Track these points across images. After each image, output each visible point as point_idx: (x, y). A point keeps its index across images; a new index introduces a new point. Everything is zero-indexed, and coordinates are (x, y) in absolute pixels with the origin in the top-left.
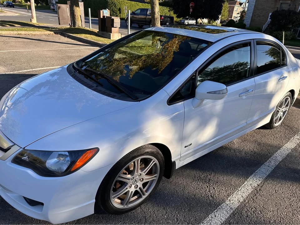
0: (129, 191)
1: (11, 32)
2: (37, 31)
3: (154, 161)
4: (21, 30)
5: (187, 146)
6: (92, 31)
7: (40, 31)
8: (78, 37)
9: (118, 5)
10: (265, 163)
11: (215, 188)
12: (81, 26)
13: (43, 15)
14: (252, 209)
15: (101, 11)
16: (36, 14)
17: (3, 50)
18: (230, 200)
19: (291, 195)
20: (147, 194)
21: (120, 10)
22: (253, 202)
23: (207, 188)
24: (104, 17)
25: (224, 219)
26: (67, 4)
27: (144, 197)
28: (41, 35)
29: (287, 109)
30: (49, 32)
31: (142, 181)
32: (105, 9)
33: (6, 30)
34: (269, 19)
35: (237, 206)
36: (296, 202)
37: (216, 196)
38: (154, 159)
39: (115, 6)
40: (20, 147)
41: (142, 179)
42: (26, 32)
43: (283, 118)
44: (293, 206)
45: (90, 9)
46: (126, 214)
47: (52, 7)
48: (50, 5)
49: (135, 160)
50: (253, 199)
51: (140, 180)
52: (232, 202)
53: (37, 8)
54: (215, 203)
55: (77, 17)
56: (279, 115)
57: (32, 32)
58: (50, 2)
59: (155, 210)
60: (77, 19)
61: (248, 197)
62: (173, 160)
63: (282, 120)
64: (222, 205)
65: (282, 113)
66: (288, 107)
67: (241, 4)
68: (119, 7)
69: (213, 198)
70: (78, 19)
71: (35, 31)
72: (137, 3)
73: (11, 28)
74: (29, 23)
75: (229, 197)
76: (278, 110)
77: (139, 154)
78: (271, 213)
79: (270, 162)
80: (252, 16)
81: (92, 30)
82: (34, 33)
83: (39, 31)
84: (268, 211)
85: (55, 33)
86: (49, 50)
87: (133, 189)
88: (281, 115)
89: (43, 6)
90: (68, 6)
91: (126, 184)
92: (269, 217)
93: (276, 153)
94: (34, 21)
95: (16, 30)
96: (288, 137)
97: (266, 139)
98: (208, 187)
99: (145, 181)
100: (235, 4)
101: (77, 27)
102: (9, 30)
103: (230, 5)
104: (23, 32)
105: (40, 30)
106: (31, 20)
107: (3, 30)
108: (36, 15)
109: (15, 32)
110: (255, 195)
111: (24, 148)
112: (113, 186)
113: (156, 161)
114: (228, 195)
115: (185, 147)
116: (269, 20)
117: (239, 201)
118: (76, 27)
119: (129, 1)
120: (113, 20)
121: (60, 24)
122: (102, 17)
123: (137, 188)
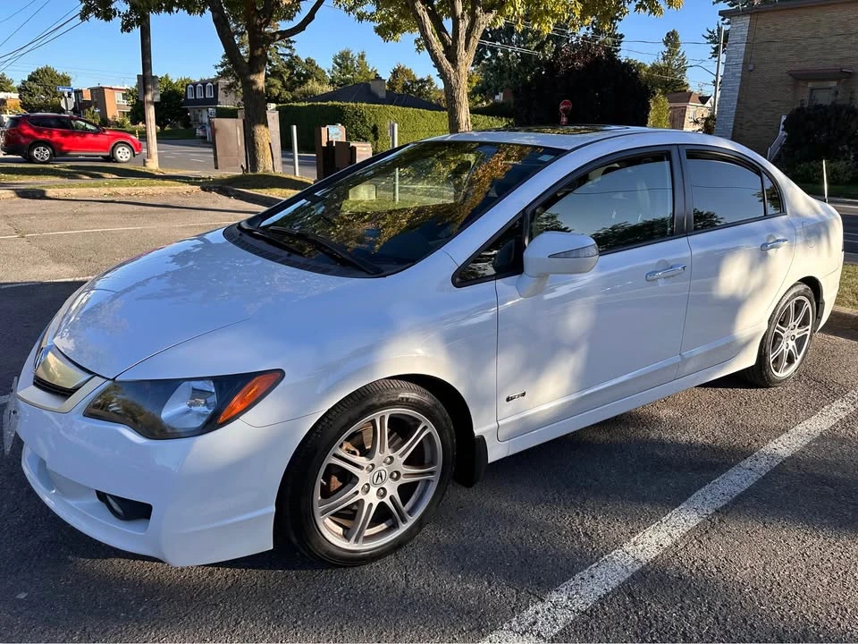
0: (362, 500)
1: (94, 190)
2: (160, 185)
3: (425, 428)
4: (119, 185)
5: (512, 399)
6: (301, 182)
7: (167, 185)
8: (264, 194)
9: (370, 119)
10: (741, 464)
11: (599, 518)
12: (270, 168)
13: (177, 150)
14: (693, 563)
15: (324, 130)
16: (158, 149)
17: (71, 230)
18: (635, 544)
19: (806, 534)
20: (412, 520)
21: (375, 130)
22: (700, 547)
23: (576, 518)
24: (330, 143)
25: (614, 584)
26: (237, 117)
27: (404, 528)
28: (167, 195)
29: (808, 333)
30: (188, 187)
31: (396, 479)
32: (333, 123)
33: (80, 186)
34: (781, 132)
35: (654, 555)
36: (820, 549)
37: (598, 535)
38: (425, 422)
39: (361, 122)
40: (103, 377)
41: (395, 475)
42: (130, 188)
43: (800, 357)
44: (809, 557)
45: (295, 127)
46: (357, 569)
47: (199, 132)
48: (194, 127)
49: (376, 416)
50: (700, 541)
51: (391, 476)
52: (641, 546)
53: (161, 137)
54: (593, 549)
55: (261, 148)
56: (784, 347)
57: (144, 189)
58: (195, 121)
59: (432, 563)
60: (261, 153)
61: (684, 537)
62: (477, 432)
63: (797, 362)
64: (613, 553)
65: (792, 344)
66: (809, 327)
67: (703, 100)
68: (372, 124)
69: (590, 538)
70: (264, 151)
71: (154, 185)
72: (421, 110)
73: (94, 181)
74: (140, 168)
75: (634, 536)
76: (776, 330)
77: (384, 400)
78: (745, 571)
79: (757, 460)
80: (734, 127)
81: (299, 179)
82: (149, 190)
83: (164, 185)
84: (739, 568)
85: (204, 189)
86: (186, 228)
87: (372, 499)
88: (790, 348)
89: (178, 129)
90: (240, 121)
91: (354, 480)
92: (740, 581)
93: (776, 440)
94: (153, 165)
95: (106, 186)
96: (813, 404)
97: (749, 410)
98: (578, 514)
99: (403, 480)
100: (688, 101)
101: (260, 171)
102: (88, 186)
103: (672, 105)
104: (123, 190)
105: (166, 182)
106: (144, 160)
107: (73, 186)
108: (159, 154)
109: (104, 190)
110: (707, 532)
111: (114, 379)
112: (320, 480)
113: (432, 429)
114: (631, 533)
115: (508, 400)
116: (782, 134)
117: (661, 545)
118: (258, 173)
119: (400, 108)
120: (354, 148)
121: (217, 168)
122: (324, 144)
123: (383, 496)
